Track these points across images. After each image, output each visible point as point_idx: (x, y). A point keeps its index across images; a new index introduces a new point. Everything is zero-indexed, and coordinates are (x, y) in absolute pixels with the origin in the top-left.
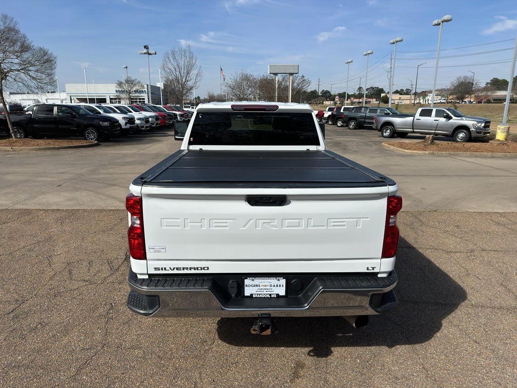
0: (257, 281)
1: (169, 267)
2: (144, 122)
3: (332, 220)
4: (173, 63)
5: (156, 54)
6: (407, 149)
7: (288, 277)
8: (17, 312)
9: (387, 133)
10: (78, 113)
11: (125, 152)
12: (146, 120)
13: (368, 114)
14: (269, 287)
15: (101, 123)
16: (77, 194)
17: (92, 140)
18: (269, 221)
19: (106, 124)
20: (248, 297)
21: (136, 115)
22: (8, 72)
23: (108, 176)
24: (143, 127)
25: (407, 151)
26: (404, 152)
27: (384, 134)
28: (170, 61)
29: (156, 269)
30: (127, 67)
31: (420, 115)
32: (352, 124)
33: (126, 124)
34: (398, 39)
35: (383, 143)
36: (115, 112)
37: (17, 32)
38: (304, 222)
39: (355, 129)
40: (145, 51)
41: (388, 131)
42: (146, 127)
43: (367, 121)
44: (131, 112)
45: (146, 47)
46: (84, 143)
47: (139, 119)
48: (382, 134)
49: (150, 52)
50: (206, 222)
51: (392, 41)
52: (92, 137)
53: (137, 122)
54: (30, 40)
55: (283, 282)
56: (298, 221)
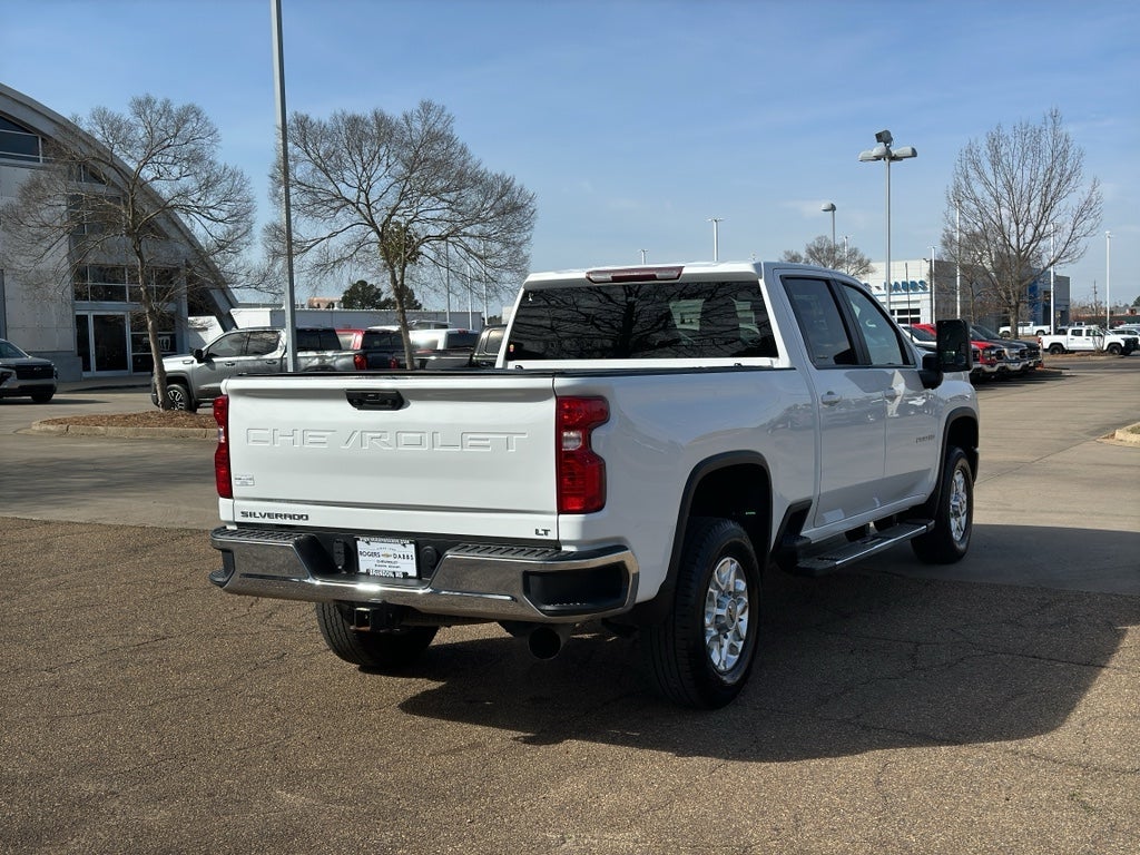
0: (376, 545)
1: (260, 512)
3: (470, 436)
4: (991, 178)
5: (914, 154)
7: (419, 540)
14: (391, 559)
18: (379, 435)
20: (363, 574)
22: (422, 242)
28: (981, 174)
29: (244, 514)
30: (833, 208)
38: (427, 437)
40: (879, 149)
45: (884, 137)
49: (894, 152)
50: (299, 433)
55: (411, 549)
56: (419, 435)
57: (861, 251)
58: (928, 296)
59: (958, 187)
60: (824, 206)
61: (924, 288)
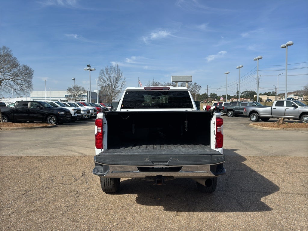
2: (86, 113)
4: (106, 76)
5: (95, 70)
6: (266, 127)
8: (27, 194)
9: (254, 118)
10: (44, 106)
11: (75, 130)
12: (88, 111)
13: (241, 107)
15: (59, 112)
16: (48, 150)
17: (52, 123)
19: (62, 113)
21: (82, 108)
22: (3, 80)
23: (65, 141)
24: (86, 116)
25: (265, 128)
26: (264, 128)
27: (252, 119)
28: (104, 75)
30: (74, 79)
31: (276, 106)
32: (230, 113)
33: (75, 113)
34: (259, 57)
35: (250, 124)
36: (67, 106)
37: (11, 56)
39: (232, 117)
40: (88, 68)
41: (255, 117)
42: (88, 116)
43: (240, 111)
44: (78, 106)
45: (89, 66)
46: (47, 125)
47: (83, 111)
48: (251, 119)
49: (91, 69)
51: (255, 59)
52: (52, 121)
53: (82, 112)
54: (18, 61)
57: (84, 88)
58: (87, 98)
59: (100, 77)
60: (73, 79)
61: (86, 96)
